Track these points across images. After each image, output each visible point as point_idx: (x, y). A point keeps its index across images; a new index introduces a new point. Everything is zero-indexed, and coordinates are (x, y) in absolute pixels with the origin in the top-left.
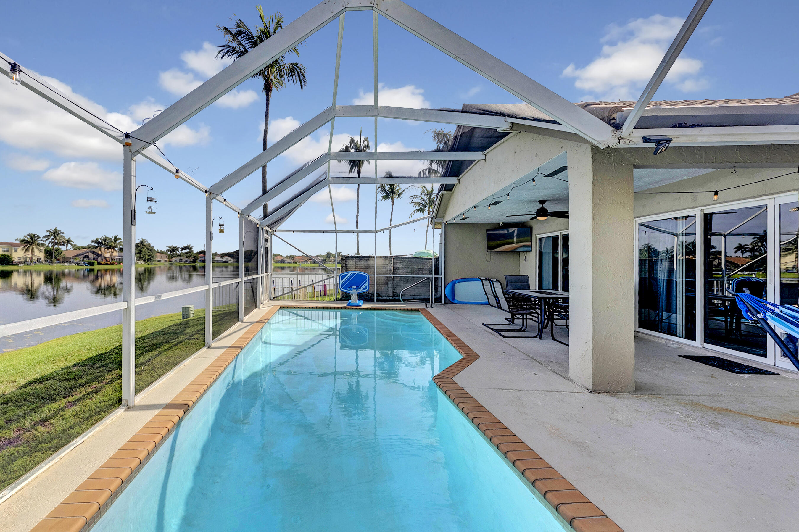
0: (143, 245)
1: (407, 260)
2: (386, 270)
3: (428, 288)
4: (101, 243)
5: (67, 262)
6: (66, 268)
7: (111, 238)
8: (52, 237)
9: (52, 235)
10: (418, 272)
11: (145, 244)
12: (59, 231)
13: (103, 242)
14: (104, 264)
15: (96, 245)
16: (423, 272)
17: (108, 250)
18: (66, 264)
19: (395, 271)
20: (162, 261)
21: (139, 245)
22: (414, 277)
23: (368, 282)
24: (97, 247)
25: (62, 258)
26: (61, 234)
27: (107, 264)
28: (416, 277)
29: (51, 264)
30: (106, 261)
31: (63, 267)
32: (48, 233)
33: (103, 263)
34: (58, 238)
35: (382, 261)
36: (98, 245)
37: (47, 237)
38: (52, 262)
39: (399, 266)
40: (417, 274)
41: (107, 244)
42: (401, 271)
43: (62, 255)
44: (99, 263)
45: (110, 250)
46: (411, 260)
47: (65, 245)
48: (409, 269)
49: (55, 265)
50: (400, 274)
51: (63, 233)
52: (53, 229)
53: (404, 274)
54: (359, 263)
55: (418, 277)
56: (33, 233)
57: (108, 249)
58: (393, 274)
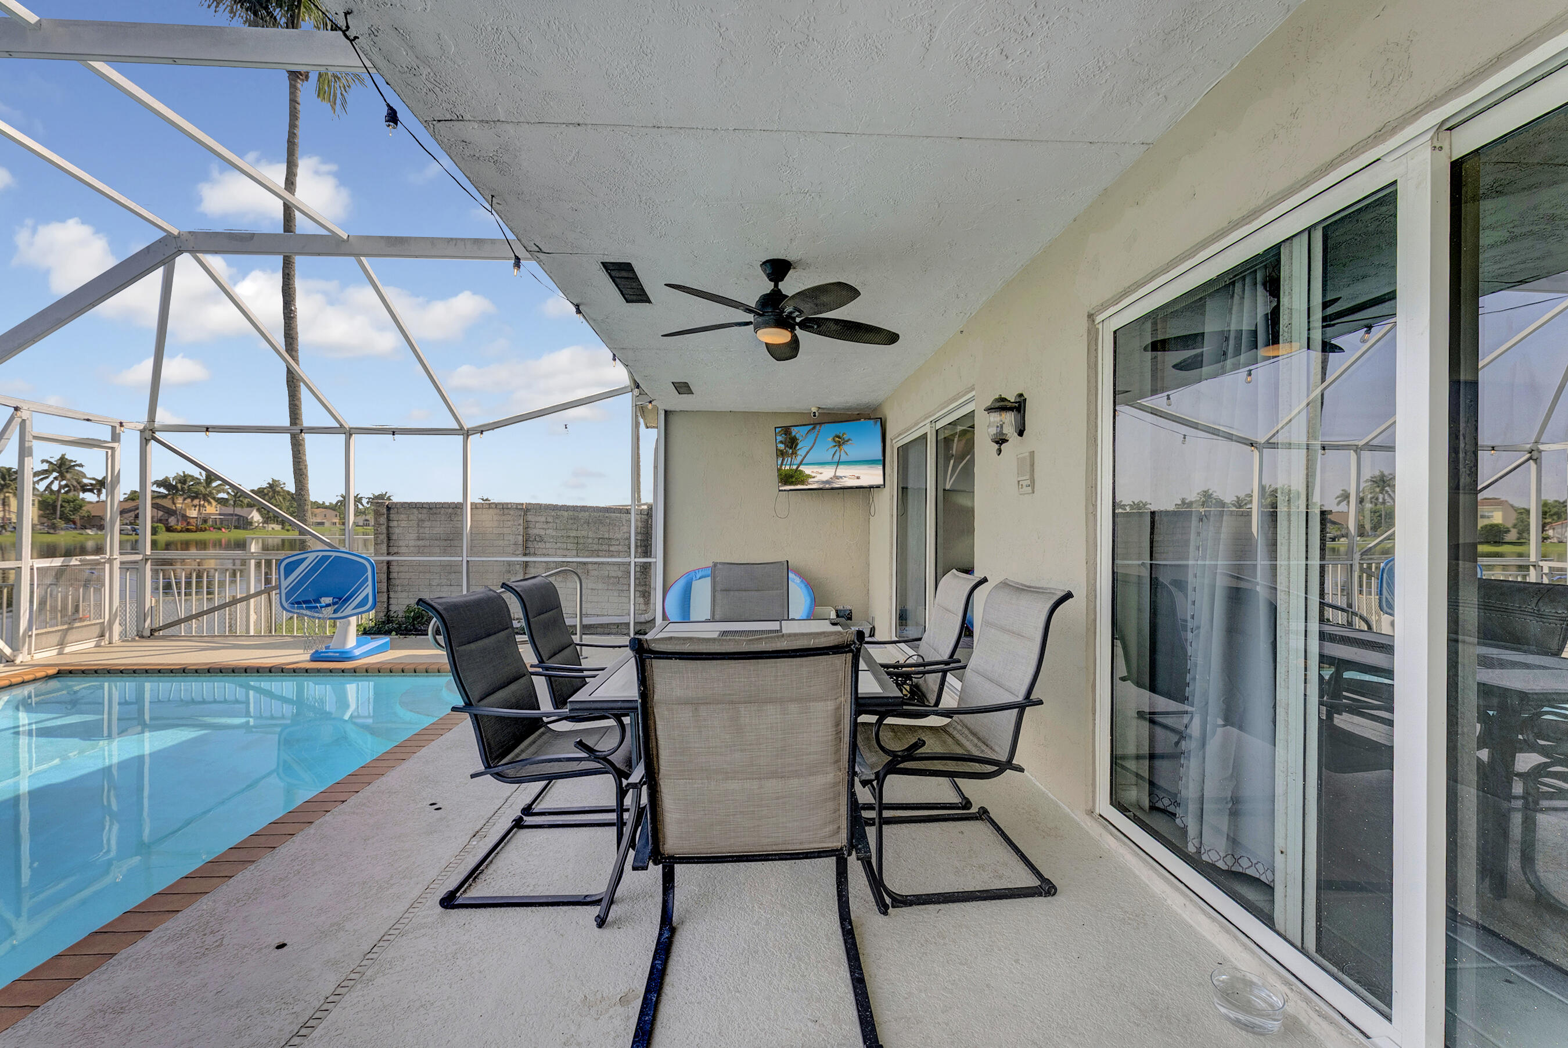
0: (274, 491)
1: (565, 514)
2: (506, 542)
3: (626, 594)
4: (175, 487)
5: (93, 526)
6: (88, 539)
7: (199, 477)
8: (55, 474)
9: (54, 470)
10: (595, 547)
11: (278, 489)
12: (71, 461)
13: (179, 486)
14: (181, 531)
15: (162, 490)
16: (612, 549)
17: (192, 501)
18: (89, 532)
19: (530, 544)
20: (327, 524)
21: (265, 491)
22: (585, 563)
23: (370, 582)
24: (165, 496)
25: (82, 518)
26: (77, 468)
27: (188, 530)
28: (591, 563)
29: (52, 531)
30: (188, 524)
31: (81, 538)
32: (45, 466)
33: (179, 528)
34: (68, 476)
35: (495, 518)
36: (169, 491)
37: (42, 474)
38: (54, 527)
39: (542, 532)
40: (596, 553)
41: (189, 489)
42: (548, 545)
43: (83, 512)
44: (169, 529)
45: (196, 502)
46: (576, 514)
47: (95, 491)
48: (572, 540)
49: (63, 533)
50: (544, 555)
51: (81, 465)
52: (58, 457)
53: (556, 555)
54: (427, 524)
55: (595, 563)
56: (8, 466)
57: (193, 498)
58: (525, 555)
